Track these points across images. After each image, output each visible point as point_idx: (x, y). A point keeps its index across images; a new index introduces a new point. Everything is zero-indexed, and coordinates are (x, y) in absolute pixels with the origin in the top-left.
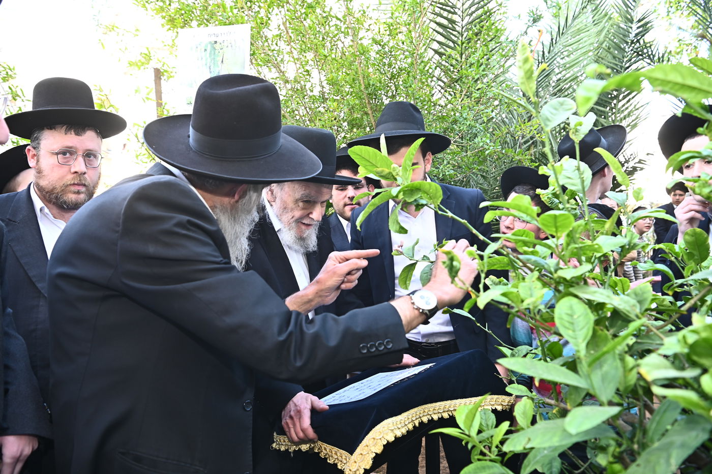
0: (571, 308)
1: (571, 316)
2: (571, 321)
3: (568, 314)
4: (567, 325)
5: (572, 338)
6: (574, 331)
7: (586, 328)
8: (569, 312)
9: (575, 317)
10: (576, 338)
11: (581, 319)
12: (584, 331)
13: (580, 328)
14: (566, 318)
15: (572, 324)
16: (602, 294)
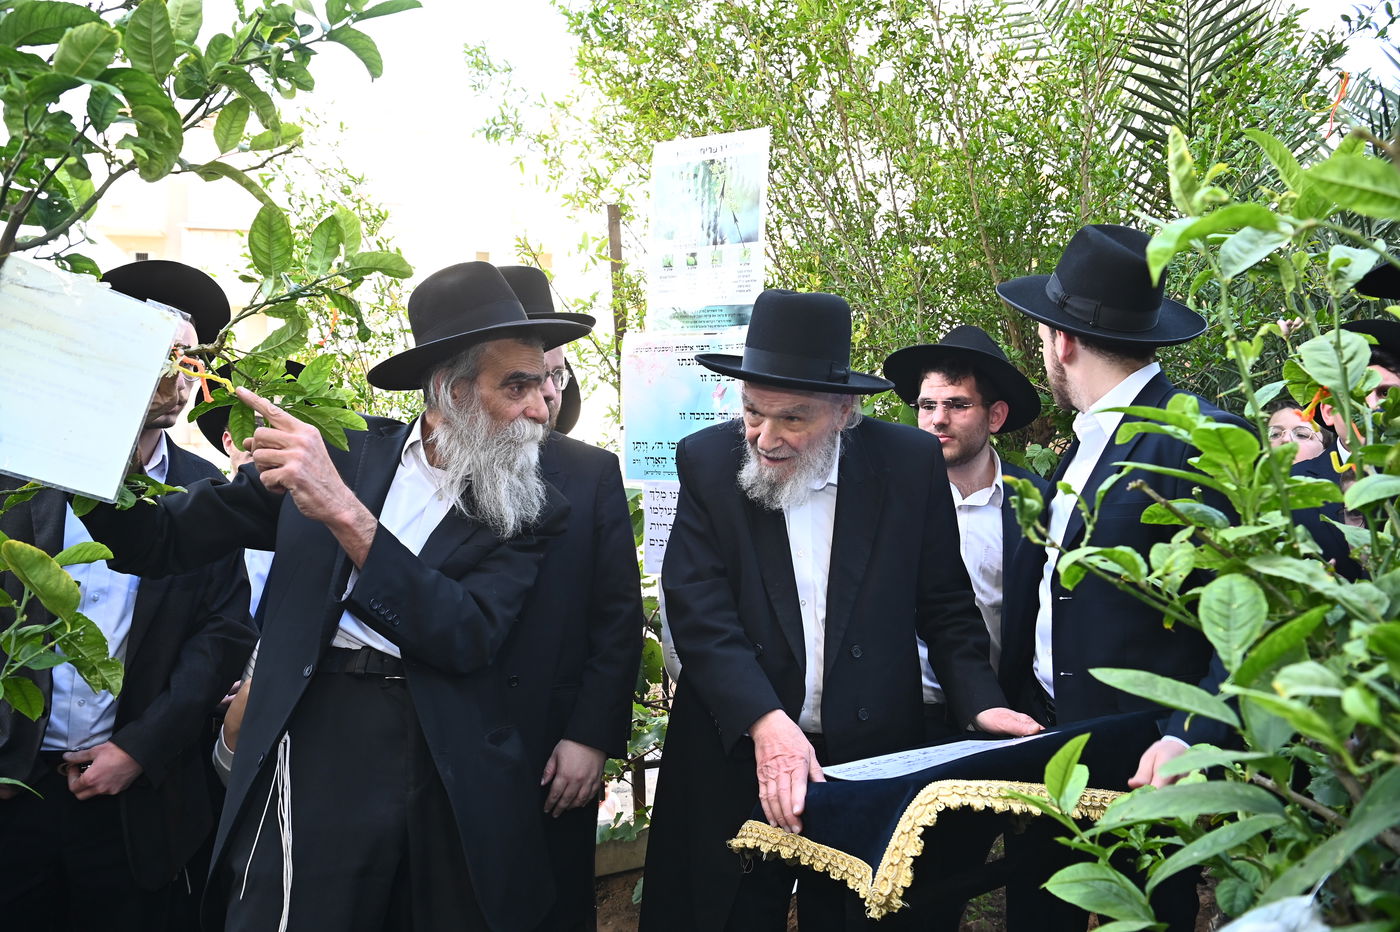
0: (1230, 590)
1: (1228, 604)
2: (1225, 612)
3: (1220, 601)
4: (1216, 618)
5: (1222, 640)
6: (1227, 629)
7: (1250, 625)
8: (1225, 598)
9: (1235, 606)
10: (1228, 642)
11: (1243, 609)
12: (1246, 631)
13: (1239, 624)
14: (1216, 606)
15: (1227, 617)
16: (1300, 569)
